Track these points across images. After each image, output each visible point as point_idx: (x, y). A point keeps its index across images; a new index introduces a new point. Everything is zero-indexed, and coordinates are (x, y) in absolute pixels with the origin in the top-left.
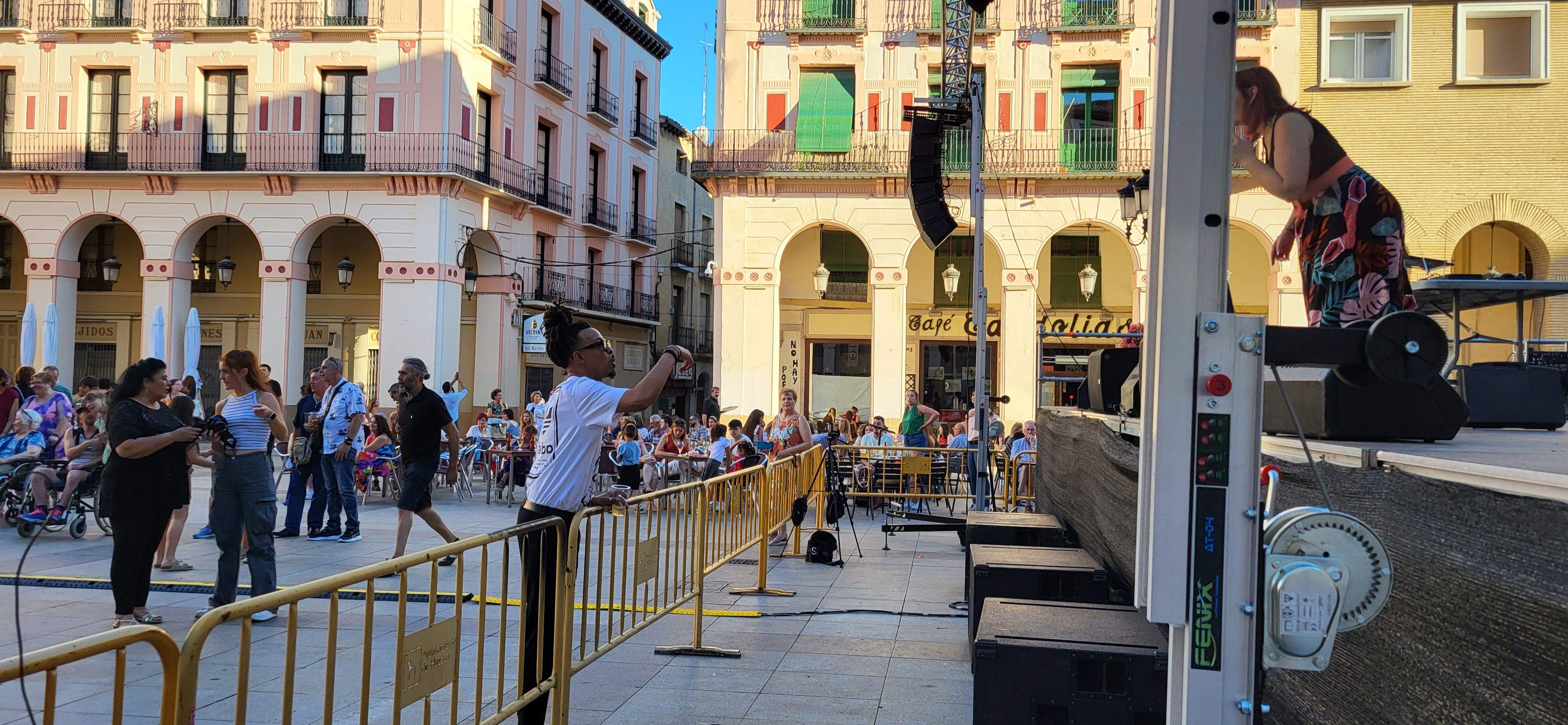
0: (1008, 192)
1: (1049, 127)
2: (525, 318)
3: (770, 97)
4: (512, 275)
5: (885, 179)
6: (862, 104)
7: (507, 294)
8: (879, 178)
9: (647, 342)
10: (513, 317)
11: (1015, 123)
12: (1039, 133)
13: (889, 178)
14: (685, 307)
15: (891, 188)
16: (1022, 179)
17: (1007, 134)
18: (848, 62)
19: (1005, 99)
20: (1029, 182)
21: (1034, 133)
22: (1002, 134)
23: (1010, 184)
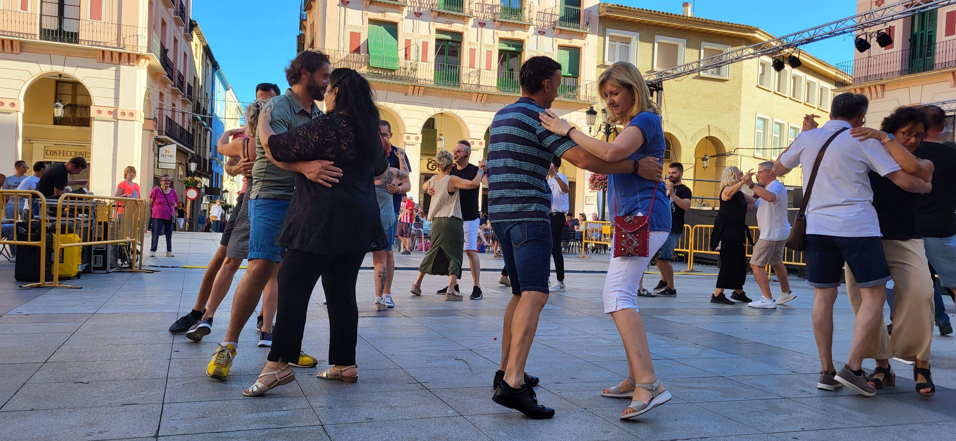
0: (473, 100)
1: (492, 69)
2: (159, 147)
3: (352, 33)
4: (155, 118)
5: (415, 86)
6: (402, 45)
7: (152, 131)
8: (412, 85)
9: (185, 164)
10: (154, 145)
11: (477, 66)
12: (488, 71)
13: (417, 86)
14: (195, 142)
15: (416, 91)
16: (481, 93)
17: (474, 70)
18: (395, 20)
19: (472, 52)
20: (484, 95)
21: (486, 71)
22: (471, 69)
23: (475, 96)
